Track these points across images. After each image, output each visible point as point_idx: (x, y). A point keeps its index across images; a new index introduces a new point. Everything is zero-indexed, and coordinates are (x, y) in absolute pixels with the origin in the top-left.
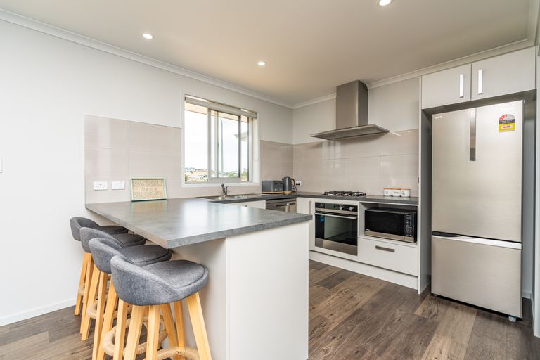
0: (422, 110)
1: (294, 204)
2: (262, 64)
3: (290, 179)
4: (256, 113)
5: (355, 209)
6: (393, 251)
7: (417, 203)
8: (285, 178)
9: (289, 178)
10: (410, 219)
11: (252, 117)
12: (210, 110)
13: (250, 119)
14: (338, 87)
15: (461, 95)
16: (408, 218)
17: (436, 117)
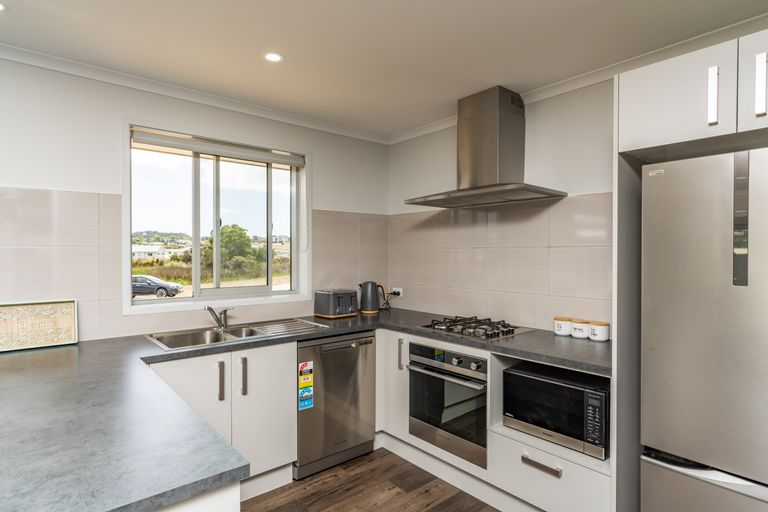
0: (620, 154)
1: (371, 342)
2: (273, 58)
3: (375, 286)
4: (303, 157)
5: (481, 365)
6: (556, 473)
7: (609, 371)
8: (366, 284)
9: (374, 284)
10: (596, 403)
11: (297, 164)
12: (197, 155)
13: (294, 168)
14: (461, 102)
15: (712, 119)
16: (591, 401)
17: (650, 172)
